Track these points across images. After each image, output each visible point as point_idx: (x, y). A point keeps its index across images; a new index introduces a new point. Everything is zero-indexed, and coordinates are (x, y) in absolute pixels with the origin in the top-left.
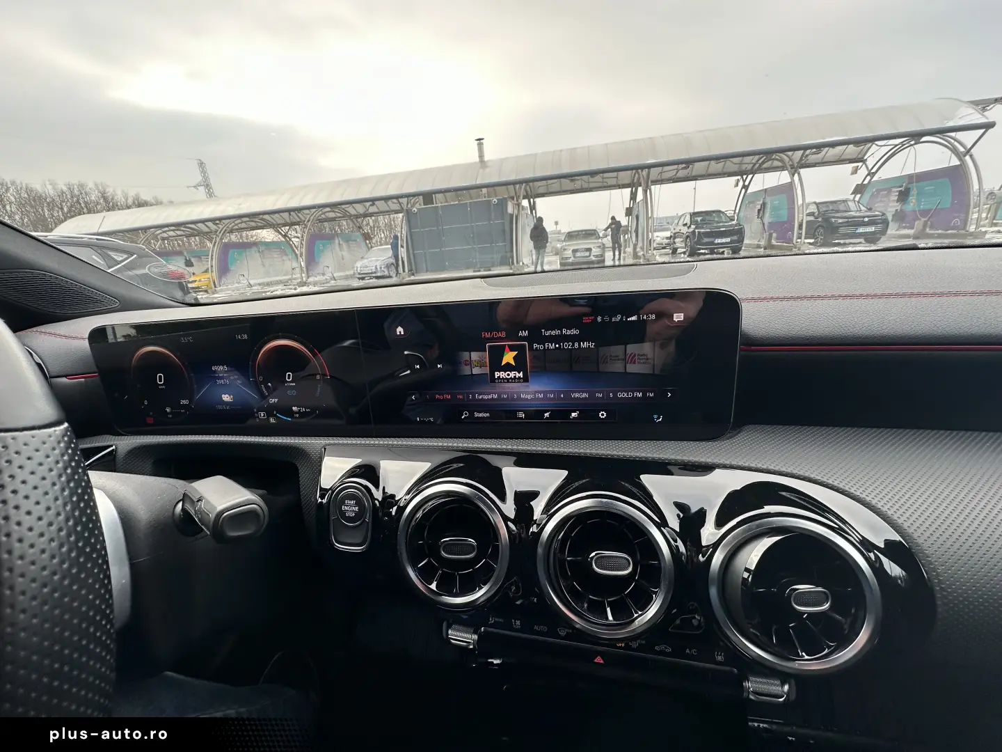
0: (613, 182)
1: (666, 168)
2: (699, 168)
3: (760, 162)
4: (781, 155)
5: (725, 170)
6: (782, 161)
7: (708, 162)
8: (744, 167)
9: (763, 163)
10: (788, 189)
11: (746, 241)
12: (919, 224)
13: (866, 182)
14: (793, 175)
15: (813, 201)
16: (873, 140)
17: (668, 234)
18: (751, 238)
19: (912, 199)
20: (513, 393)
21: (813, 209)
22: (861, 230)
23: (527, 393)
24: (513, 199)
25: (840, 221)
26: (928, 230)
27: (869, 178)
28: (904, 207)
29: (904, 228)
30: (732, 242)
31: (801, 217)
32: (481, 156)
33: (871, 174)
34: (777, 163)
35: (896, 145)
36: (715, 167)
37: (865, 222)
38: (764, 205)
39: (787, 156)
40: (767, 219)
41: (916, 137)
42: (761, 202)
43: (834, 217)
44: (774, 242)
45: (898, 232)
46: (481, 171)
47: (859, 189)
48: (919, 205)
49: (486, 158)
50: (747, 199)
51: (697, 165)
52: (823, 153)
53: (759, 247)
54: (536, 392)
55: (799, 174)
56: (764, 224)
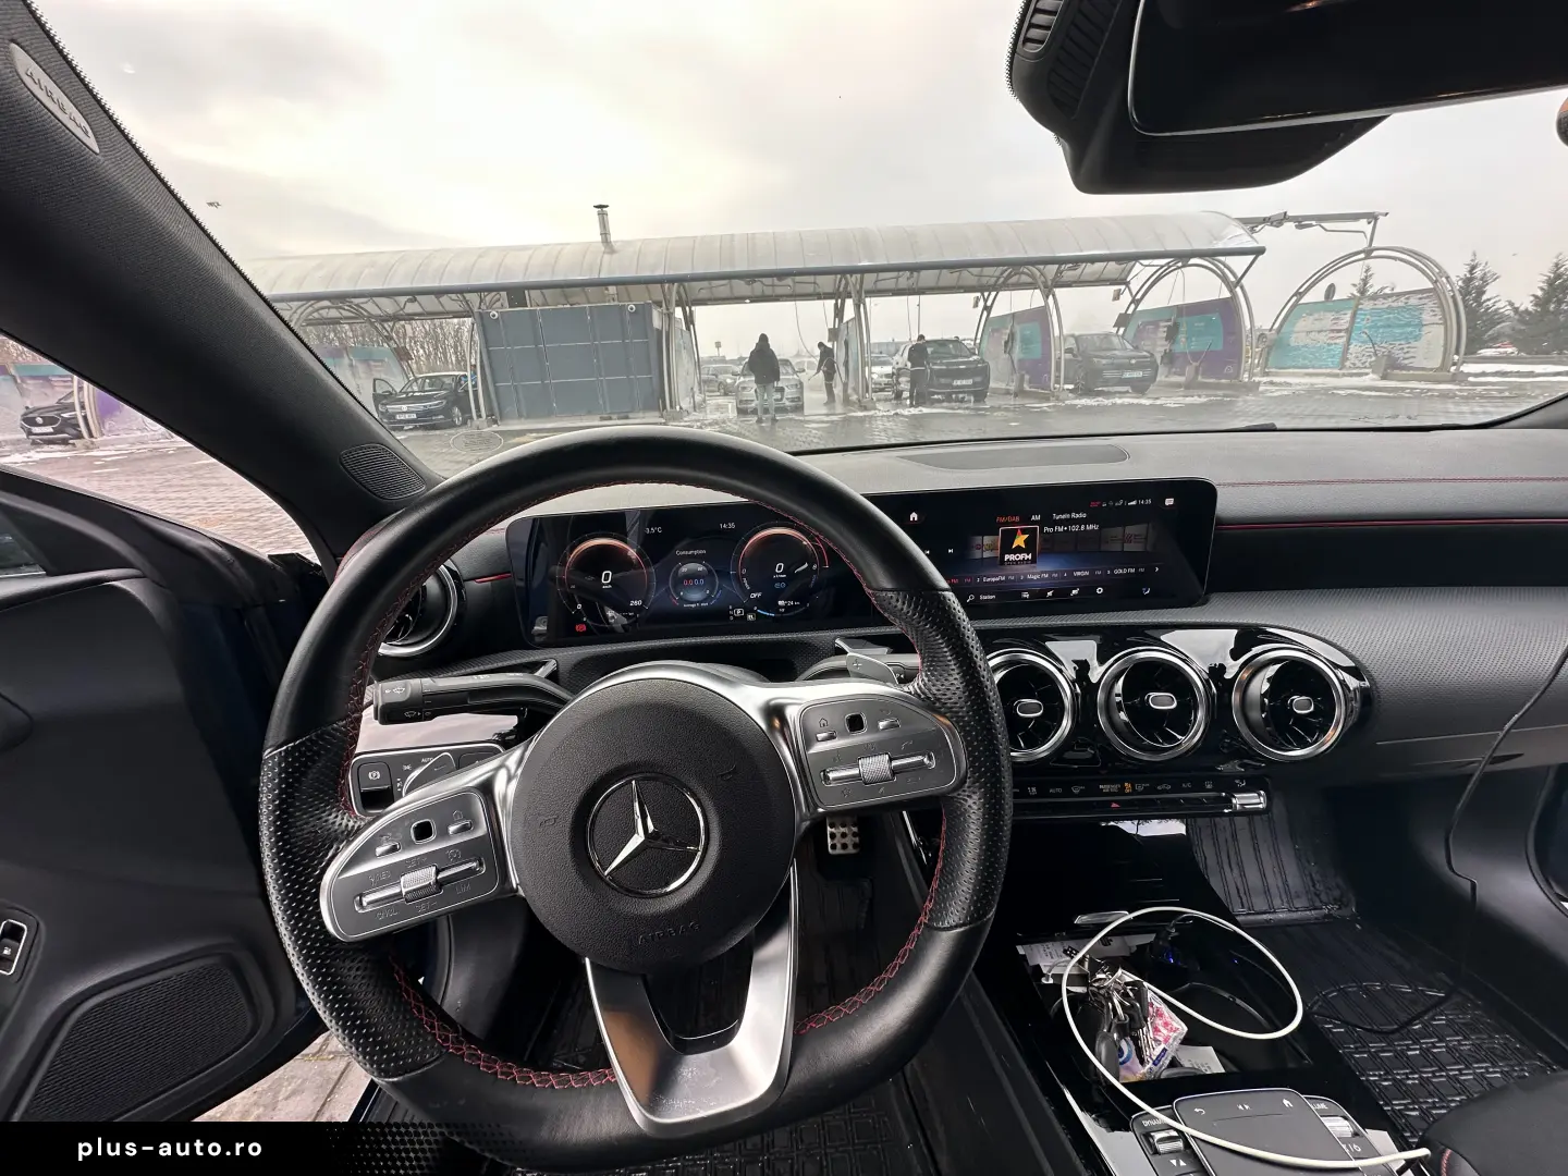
0: (810, 289)
1: (883, 275)
2: (927, 277)
3: (1005, 275)
4: (1030, 267)
5: (961, 283)
6: (1032, 276)
7: (937, 271)
8: (984, 281)
9: (1009, 276)
10: (1041, 316)
11: (992, 385)
12: (1189, 370)
13: (1130, 312)
14: (1047, 297)
15: (1072, 332)
16: (1137, 257)
17: (888, 369)
18: (997, 380)
19: (1182, 338)
20: (1019, 575)
21: (1071, 343)
22: (1127, 375)
23: (1034, 574)
24: (661, 307)
25: (1104, 361)
26: (1200, 378)
27: (1133, 306)
28: (1173, 348)
29: (1175, 373)
30: (975, 384)
31: (1058, 353)
32: (605, 233)
33: (1135, 302)
34: (1024, 279)
35: (1162, 267)
36: (948, 277)
37: (1132, 365)
38: (1012, 336)
39: (1039, 270)
40: (1017, 353)
41: (1182, 258)
42: (1008, 331)
43: (1097, 357)
44: (1026, 387)
45: (1167, 379)
46: (607, 257)
47: (1123, 320)
48: (1189, 346)
49: (613, 238)
50: (991, 325)
51: (923, 273)
52: (1079, 271)
53: (1008, 393)
54: (1043, 572)
55: (1054, 296)
56: (1013, 362)
